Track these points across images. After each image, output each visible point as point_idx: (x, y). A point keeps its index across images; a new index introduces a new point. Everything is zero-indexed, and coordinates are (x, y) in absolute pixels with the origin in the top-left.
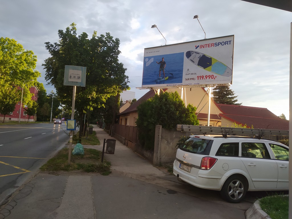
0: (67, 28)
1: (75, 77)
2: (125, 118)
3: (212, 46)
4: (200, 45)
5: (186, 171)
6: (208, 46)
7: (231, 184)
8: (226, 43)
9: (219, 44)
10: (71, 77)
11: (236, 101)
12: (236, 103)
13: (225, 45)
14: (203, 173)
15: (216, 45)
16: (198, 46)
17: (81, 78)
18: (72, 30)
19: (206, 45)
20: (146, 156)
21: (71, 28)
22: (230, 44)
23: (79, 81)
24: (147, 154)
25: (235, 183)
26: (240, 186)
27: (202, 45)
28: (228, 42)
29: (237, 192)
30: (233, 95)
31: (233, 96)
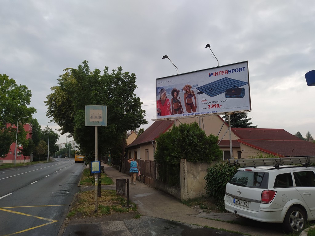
0: (79, 66)
1: (96, 117)
2: (135, 152)
3: (226, 73)
4: (214, 73)
5: (244, 206)
6: (222, 73)
7: (291, 216)
8: (240, 70)
9: (232, 71)
10: (92, 117)
11: (251, 123)
12: (250, 125)
13: (239, 71)
14: (264, 206)
15: (230, 72)
16: (212, 74)
17: (102, 117)
18: (84, 67)
19: (220, 72)
20: (171, 193)
21: (83, 65)
22: (244, 71)
23: (101, 120)
24: (172, 191)
25: (294, 214)
26: (300, 217)
27: (216, 73)
28: (242, 68)
29: (298, 222)
30: (246, 117)
31: (246, 119)
